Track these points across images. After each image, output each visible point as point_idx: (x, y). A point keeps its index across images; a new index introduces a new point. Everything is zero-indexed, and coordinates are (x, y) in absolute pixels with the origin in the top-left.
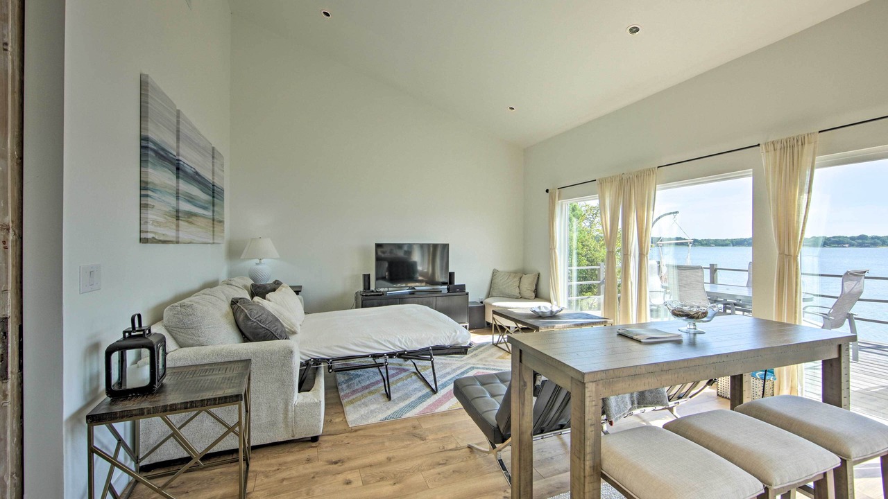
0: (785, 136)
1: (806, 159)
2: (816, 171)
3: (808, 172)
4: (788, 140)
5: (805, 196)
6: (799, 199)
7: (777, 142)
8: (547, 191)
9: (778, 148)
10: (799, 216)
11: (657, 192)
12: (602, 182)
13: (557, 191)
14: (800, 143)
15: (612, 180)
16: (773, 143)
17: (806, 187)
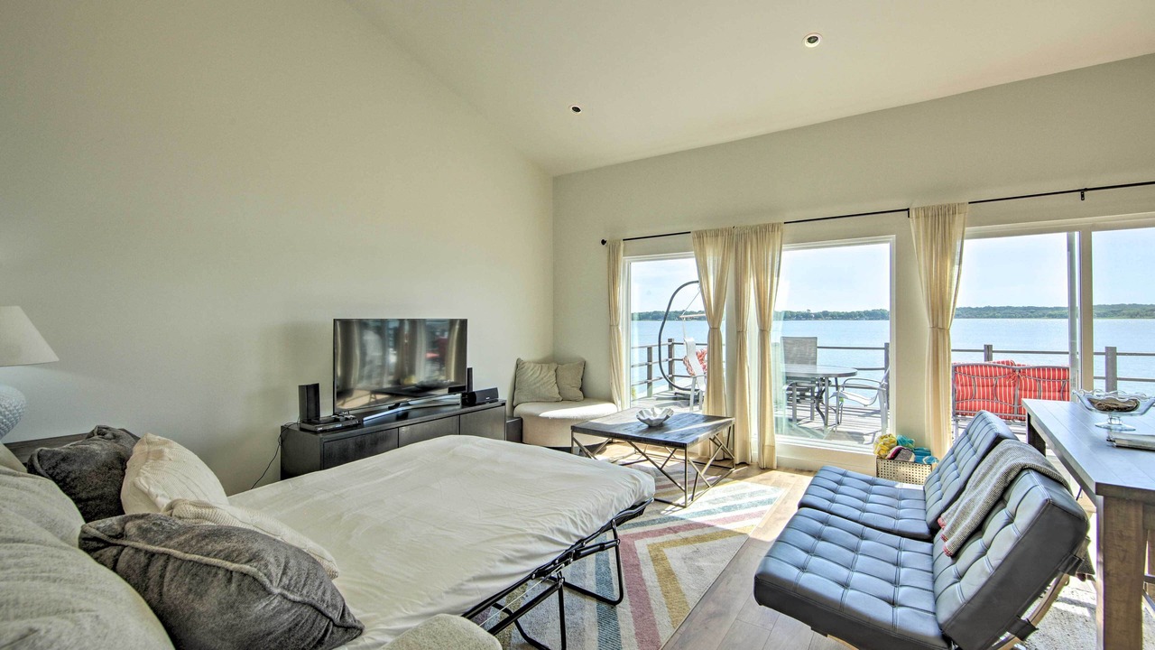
0: (936, 203)
1: (957, 230)
2: (966, 241)
3: (959, 243)
4: (940, 208)
5: (956, 267)
6: (951, 270)
7: (928, 208)
8: (603, 242)
9: (930, 215)
10: (950, 287)
11: (783, 253)
12: (700, 236)
13: (622, 242)
14: (951, 212)
15: (716, 234)
16: (924, 209)
17: (957, 258)
